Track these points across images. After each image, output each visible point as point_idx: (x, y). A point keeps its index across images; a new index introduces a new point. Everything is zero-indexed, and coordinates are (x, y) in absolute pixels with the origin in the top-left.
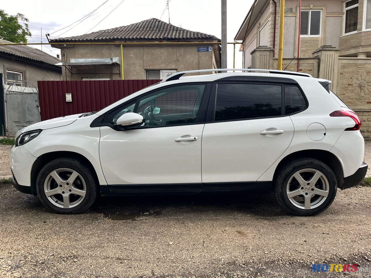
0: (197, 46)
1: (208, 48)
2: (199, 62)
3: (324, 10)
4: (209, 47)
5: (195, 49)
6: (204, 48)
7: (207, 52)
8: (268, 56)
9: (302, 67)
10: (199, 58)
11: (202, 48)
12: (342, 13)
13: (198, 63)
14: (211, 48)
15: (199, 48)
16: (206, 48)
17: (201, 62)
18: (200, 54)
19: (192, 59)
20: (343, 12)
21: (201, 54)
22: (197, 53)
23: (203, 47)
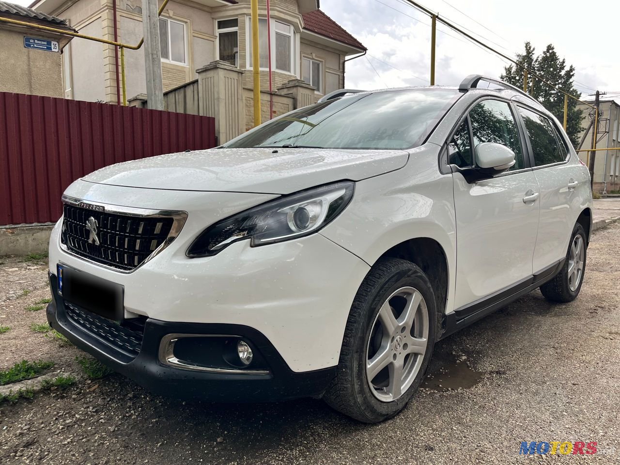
0: (25, 35)
1: (49, 43)
2: (29, 69)
3: (189, 23)
4: (53, 43)
5: (19, 41)
6: (40, 42)
7: (48, 53)
8: (236, 81)
9: (275, 107)
10: (29, 61)
11: (36, 41)
12: (213, 35)
13: (27, 72)
14: (57, 46)
15: (27, 40)
16: (45, 43)
17: (35, 70)
18: (31, 53)
19: (13, 61)
20: (215, 35)
21: (34, 53)
22: (25, 50)
23: (38, 40)
